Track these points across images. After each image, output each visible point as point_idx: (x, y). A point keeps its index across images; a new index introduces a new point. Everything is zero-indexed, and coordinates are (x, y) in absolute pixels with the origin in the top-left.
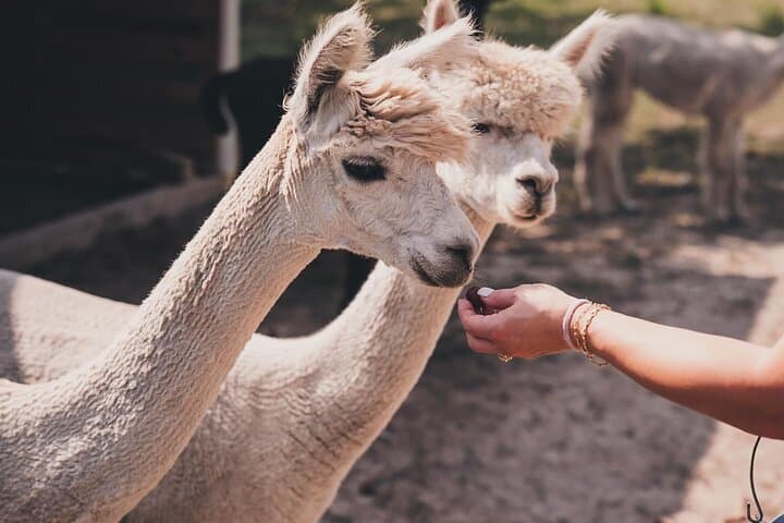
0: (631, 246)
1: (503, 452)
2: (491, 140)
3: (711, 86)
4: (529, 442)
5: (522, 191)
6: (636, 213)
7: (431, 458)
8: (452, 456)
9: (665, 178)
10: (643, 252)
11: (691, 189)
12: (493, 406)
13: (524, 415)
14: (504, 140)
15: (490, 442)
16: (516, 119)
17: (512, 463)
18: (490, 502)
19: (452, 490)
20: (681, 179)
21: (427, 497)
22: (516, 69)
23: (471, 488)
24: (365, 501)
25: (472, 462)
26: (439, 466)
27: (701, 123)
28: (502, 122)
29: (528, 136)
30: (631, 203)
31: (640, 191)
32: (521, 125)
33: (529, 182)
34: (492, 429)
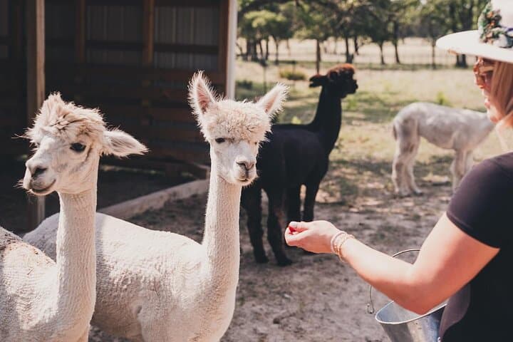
0: (417, 210)
1: (343, 305)
2: (226, 146)
3: (455, 135)
4: (356, 301)
5: (239, 168)
6: (421, 195)
7: (309, 307)
8: (318, 307)
9: (437, 179)
10: (422, 214)
11: (448, 184)
12: (342, 284)
13: (356, 289)
14: (231, 144)
15: (338, 300)
16: (235, 134)
17: (347, 310)
18: (334, 329)
19: (316, 322)
20: (445, 179)
21: (304, 325)
22: (234, 111)
23: (326, 321)
24: (276, 326)
25: (327, 309)
26: (311, 311)
27: (452, 152)
28: (229, 136)
29: (241, 142)
30: (419, 191)
31: (424, 185)
32: (238, 137)
33: (242, 164)
34: (339, 295)
